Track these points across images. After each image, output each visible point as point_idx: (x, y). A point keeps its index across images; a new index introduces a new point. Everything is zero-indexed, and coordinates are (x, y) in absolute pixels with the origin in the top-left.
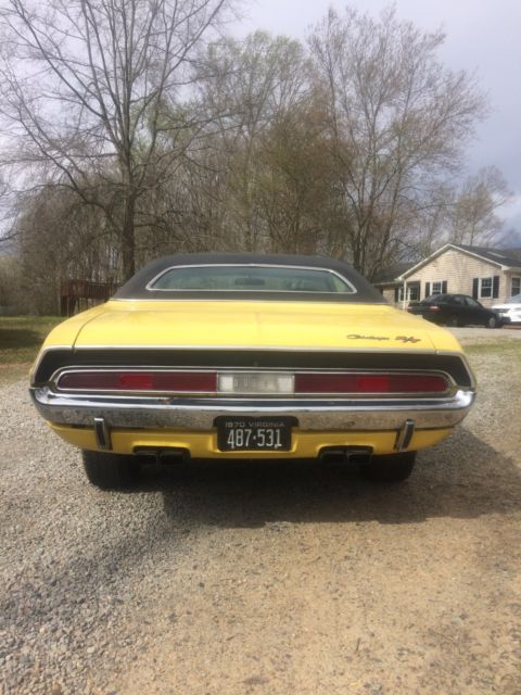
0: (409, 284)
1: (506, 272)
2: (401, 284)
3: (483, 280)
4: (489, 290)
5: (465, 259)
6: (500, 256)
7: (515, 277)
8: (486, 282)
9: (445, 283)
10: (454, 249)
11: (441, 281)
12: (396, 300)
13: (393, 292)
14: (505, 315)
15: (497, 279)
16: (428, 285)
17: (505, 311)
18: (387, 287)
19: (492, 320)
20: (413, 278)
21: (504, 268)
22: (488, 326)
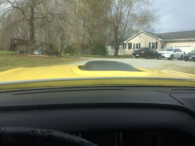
0: (128, 44)
1: (160, 41)
2: (125, 44)
3: (152, 43)
4: (154, 46)
5: (147, 36)
6: (157, 36)
7: (163, 42)
8: (153, 44)
9: (140, 44)
10: (143, 33)
11: (139, 43)
12: (123, 49)
13: (123, 46)
14: (163, 55)
15: (157, 43)
16: (134, 44)
17: (163, 54)
18: (121, 44)
19: (160, 57)
20: (130, 42)
21: (160, 39)
22: (158, 59)
